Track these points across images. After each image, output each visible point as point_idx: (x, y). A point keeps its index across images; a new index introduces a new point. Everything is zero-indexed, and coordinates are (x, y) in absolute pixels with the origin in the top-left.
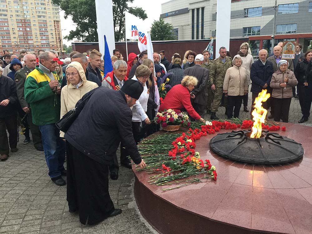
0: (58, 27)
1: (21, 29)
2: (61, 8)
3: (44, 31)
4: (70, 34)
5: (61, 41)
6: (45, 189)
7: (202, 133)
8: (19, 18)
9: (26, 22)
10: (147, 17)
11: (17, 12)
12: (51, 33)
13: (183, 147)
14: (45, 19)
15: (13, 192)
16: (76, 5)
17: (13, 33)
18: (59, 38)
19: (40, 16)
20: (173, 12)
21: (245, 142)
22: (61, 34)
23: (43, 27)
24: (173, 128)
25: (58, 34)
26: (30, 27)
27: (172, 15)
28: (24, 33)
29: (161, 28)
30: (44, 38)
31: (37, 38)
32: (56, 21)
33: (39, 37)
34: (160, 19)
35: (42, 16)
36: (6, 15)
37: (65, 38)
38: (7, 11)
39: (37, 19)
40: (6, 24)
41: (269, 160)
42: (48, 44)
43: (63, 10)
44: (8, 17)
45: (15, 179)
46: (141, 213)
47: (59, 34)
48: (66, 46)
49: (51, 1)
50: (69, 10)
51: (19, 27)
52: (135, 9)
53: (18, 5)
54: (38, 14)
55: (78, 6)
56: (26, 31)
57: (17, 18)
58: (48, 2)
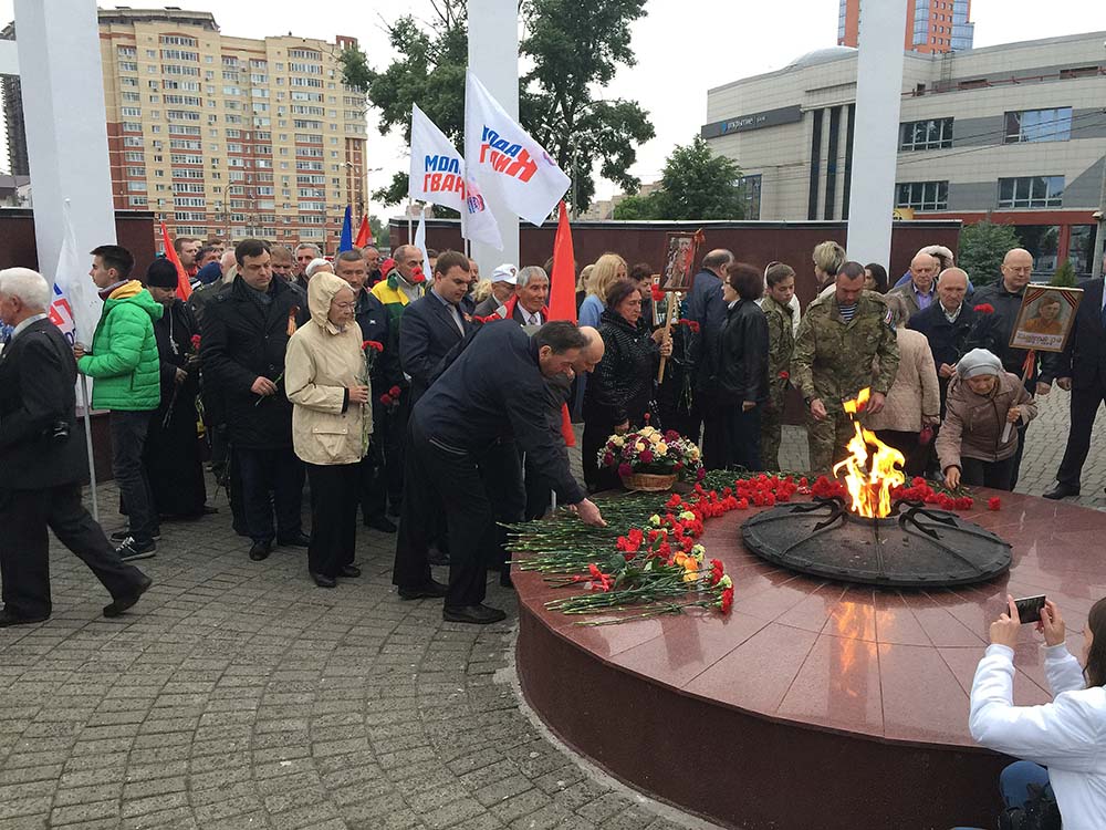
0: (359, 158)
1: (240, 163)
2: (371, 98)
3: (310, 172)
4: (393, 183)
5: (362, 204)
7: (732, 501)
8: (238, 126)
9: (257, 141)
10: (653, 135)
11: (232, 106)
12: (334, 180)
13: (665, 530)
14: (317, 132)
16: (423, 90)
17: (214, 175)
18: (360, 196)
19: (301, 123)
20: (748, 117)
21: (839, 527)
22: (366, 183)
23: (309, 158)
24: (651, 483)
25: (357, 181)
26: (268, 156)
27: (743, 130)
28: (247, 176)
29: (698, 171)
30: (310, 194)
31: (288, 192)
32: (354, 139)
33: (295, 192)
34: (697, 142)
35: (308, 124)
36: (195, 116)
37: (377, 196)
38: (199, 102)
39: (292, 131)
40: (194, 146)
41: (891, 575)
42: (320, 213)
43: (377, 107)
44: (203, 122)
47: (359, 182)
48: (379, 222)
49: (341, 75)
50: (397, 105)
51: (234, 154)
52: (613, 105)
53: (238, 82)
54: (297, 115)
55: (425, 94)
56: (255, 169)
57: (231, 126)
58: (332, 78)
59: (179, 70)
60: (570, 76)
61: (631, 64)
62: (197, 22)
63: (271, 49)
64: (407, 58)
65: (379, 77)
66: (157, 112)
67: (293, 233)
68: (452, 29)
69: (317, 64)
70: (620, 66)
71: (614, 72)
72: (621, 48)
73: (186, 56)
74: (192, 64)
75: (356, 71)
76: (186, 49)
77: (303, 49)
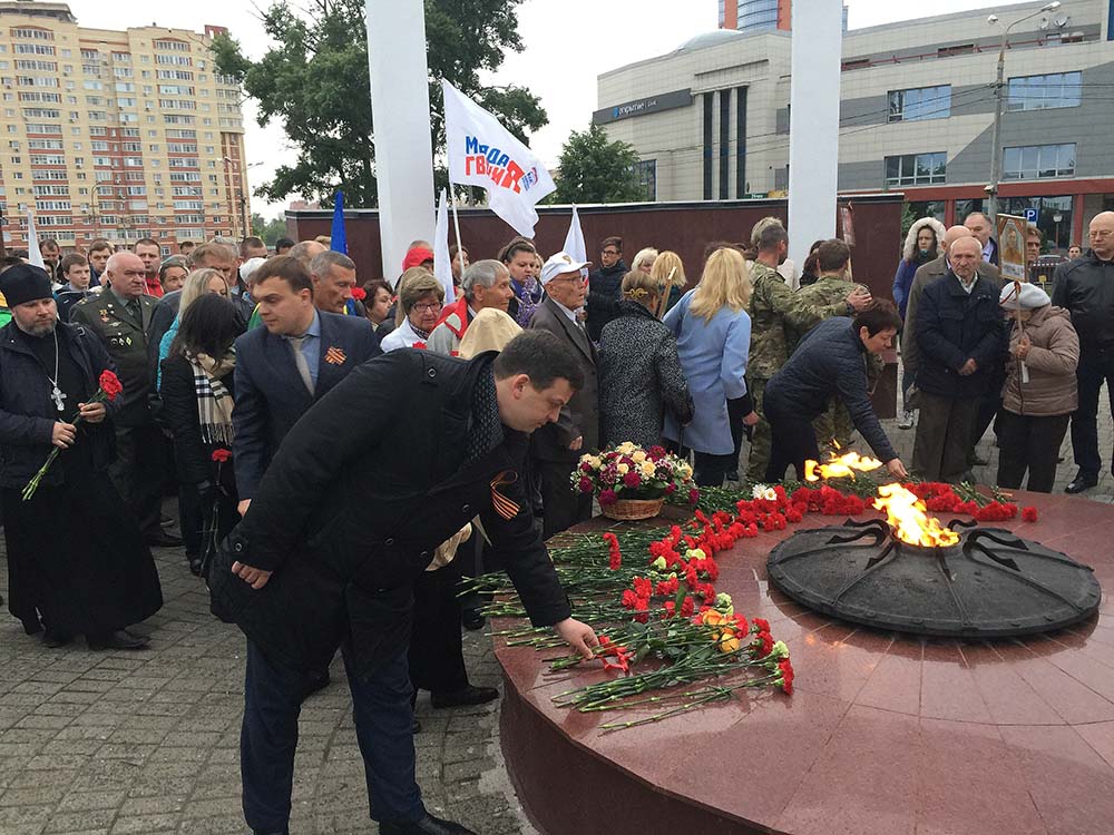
0: (237, 153)
1: (107, 163)
2: (246, 89)
3: (186, 169)
4: (276, 177)
5: (243, 202)
6: (185, 725)
7: (740, 528)
8: (103, 123)
9: (125, 138)
10: (546, 122)
11: (95, 101)
12: (211, 177)
13: (675, 575)
14: (189, 127)
15: (74, 732)
16: (304, 78)
17: (79, 175)
18: (240, 192)
19: (171, 118)
20: (639, 102)
21: (893, 560)
22: (246, 178)
23: (181, 155)
24: (639, 509)
25: (236, 178)
26: (137, 154)
27: (635, 115)
28: (115, 175)
29: (596, 157)
30: (185, 192)
31: (161, 191)
32: (230, 134)
33: (169, 191)
34: (593, 128)
35: (179, 119)
36: (54, 114)
37: (260, 192)
38: (58, 98)
39: (162, 126)
40: (55, 146)
41: (976, 622)
42: (199, 212)
43: (254, 98)
44: (63, 119)
45: (83, 686)
46: (524, 809)
47: (238, 179)
48: (262, 219)
49: (211, 65)
50: (276, 95)
51: (98, 153)
52: (503, 92)
53: (99, 77)
54: (166, 110)
55: (306, 83)
56: (123, 167)
57: (95, 123)
58: (203, 69)
59: (34, 65)
60: (457, 62)
61: (520, 49)
62: (52, 14)
63: (134, 41)
64: (284, 46)
65: (255, 66)
66: (12, 111)
67: (170, 234)
68: (330, 14)
69: (185, 55)
70: (507, 51)
71: (503, 57)
72: (508, 33)
73: (40, 50)
74: (47, 58)
75: (229, 61)
76: (41, 42)
77: (168, 40)
